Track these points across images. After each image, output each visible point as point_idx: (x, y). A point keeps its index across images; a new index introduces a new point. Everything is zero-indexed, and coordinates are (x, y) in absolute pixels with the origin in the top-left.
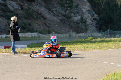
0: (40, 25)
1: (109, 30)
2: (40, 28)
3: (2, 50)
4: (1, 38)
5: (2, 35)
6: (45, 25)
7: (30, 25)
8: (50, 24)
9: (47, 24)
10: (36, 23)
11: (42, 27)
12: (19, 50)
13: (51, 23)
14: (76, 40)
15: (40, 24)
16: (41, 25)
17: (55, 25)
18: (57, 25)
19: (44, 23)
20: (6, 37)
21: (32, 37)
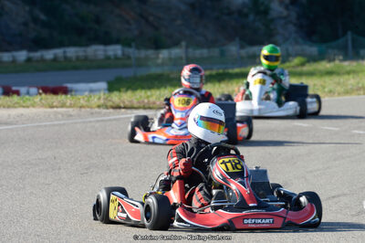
1: (349, 36)
4: (14, 61)
5: (15, 53)
6: (143, 22)
7: (98, 21)
9: (151, 19)
11: (133, 27)
17: (174, 20)
19: (141, 16)
20: (29, 60)
21: (108, 58)
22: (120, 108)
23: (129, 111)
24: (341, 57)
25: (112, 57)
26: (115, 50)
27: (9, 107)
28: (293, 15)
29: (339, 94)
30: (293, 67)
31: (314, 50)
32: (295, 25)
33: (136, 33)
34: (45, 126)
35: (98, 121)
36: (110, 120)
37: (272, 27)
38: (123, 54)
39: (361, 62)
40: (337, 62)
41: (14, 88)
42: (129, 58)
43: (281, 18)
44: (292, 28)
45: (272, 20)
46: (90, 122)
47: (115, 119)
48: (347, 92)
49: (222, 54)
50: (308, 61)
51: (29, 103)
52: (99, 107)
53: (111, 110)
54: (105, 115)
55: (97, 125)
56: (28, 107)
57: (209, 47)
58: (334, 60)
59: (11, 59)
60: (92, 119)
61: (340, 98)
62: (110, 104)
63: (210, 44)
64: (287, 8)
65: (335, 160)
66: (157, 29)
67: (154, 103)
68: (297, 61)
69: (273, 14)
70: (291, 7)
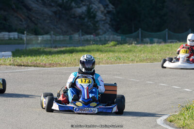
0: (21, 21)
1: (140, 31)
2: (21, 24)
6: (29, 21)
7: (5, 19)
8: (38, 19)
9: (33, 19)
10: (15, 17)
11: (24, 23)
13: (39, 17)
15: (21, 18)
16: (23, 20)
17: (45, 20)
18: (48, 21)
19: (28, 17)
21: (10, 39)
22: (21, 66)
23: (26, 68)
24: (135, 42)
25: (13, 39)
26: (14, 35)
28: (109, 19)
29: (137, 62)
30: (110, 47)
31: (119, 38)
32: (109, 24)
33: (25, 26)
35: (10, 72)
36: (17, 72)
37: (97, 25)
38: (18, 37)
39: (146, 45)
40: (133, 44)
42: (21, 39)
43: (102, 20)
44: (107, 26)
45: (97, 22)
46: (6, 73)
47: (19, 72)
48: (141, 61)
49: (70, 38)
50: (118, 44)
52: (10, 65)
53: (17, 67)
54: (13, 69)
55: (10, 74)
57: (63, 35)
58: (132, 43)
60: (7, 71)
61: (138, 64)
62: (16, 63)
63: (64, 33)
64: (105, 15)
65: (138, 97)
66: (36, 24)
67: (39, 64)
68: (112, 43)
69: (98, 18)
70: (107, 15)
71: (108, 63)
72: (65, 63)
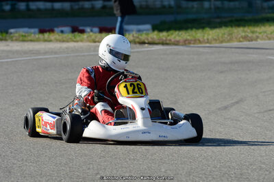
3: (93, 37)
4: (93, 8)
5: (94, 2)
12: (133, 36)
14: (264, 15)
20: (104, 7)
23: (151, 46)
27: (63, 41)
34: (84, 56)
41: (81, 28)
47: (137, 52)
51: (78, 38)
53: (138, 45)
56: (77, 41)
59: (90, 6)
71: (270, 39)
72: (208, 39)
